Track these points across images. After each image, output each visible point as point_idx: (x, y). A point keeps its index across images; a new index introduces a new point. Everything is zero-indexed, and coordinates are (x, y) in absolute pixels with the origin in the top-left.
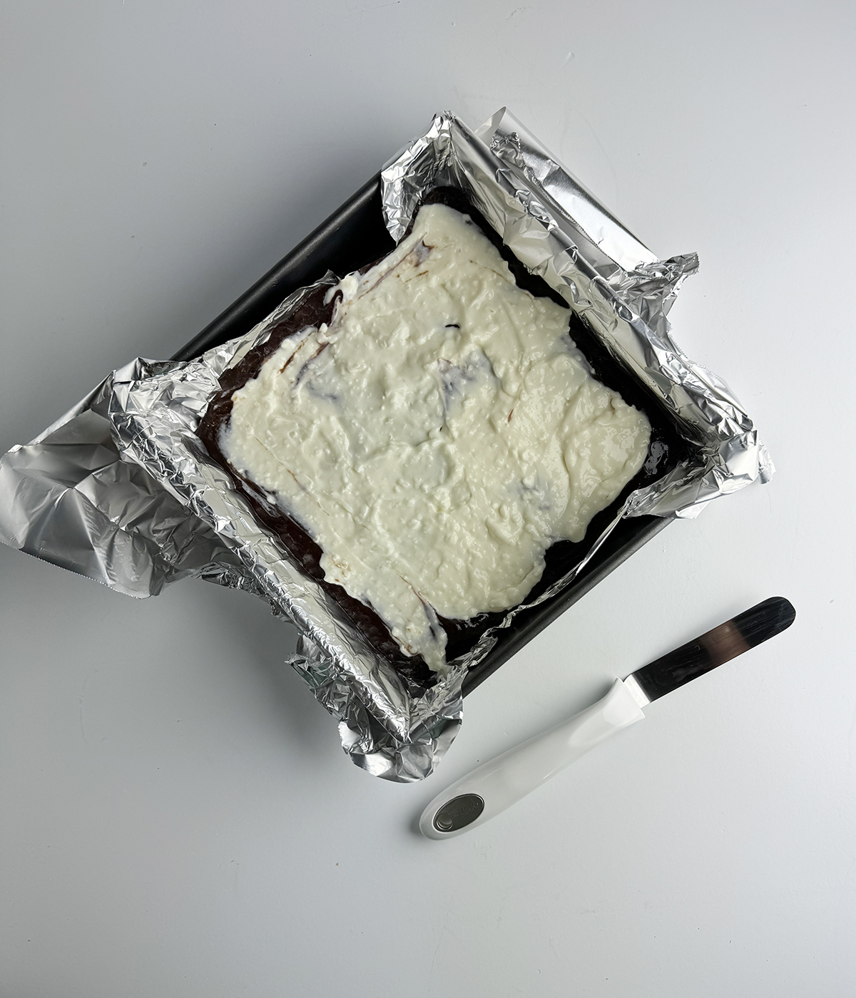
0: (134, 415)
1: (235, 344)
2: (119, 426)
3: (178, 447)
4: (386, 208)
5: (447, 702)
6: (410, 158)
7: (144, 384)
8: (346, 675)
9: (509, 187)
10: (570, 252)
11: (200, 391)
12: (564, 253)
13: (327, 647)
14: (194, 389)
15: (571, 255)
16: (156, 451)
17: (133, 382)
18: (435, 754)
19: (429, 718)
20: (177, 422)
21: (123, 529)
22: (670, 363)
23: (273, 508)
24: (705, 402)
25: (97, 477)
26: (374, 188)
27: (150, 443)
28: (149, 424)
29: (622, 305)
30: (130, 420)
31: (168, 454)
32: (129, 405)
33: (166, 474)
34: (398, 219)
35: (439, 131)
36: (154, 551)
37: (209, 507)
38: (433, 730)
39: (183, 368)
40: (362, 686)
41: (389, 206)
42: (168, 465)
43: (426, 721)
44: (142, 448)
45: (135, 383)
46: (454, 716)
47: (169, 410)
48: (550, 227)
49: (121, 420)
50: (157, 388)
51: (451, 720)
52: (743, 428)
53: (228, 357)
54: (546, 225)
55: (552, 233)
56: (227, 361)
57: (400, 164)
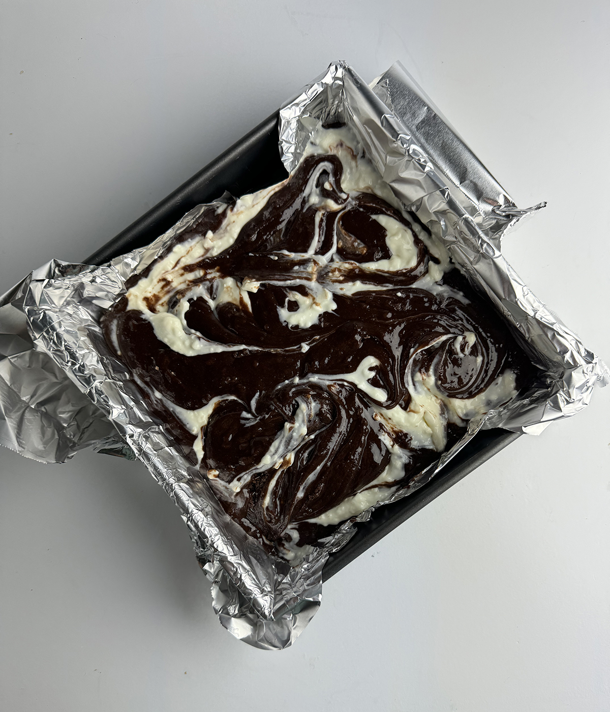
0: (46, 310)
1: (140, 252)
2: (32, 319)
3: (84, 341)
4: (282, 142)
5: (308, 585)
6: (306, 100)
7: (57, 283)
8: (219, 555)
9: (392, 131)
10: (443, 192)
11: (108, 292)
12: (438, 192)
13: (204, 530)
14: (102, 290)
15: (444, 195)
16: (63, 343)
17: (47, 280)
18: (294, 629)
19: (291, 599)
20: (87, 318)
21: (33, 407)
22: (526, 297)
23: (159, 401)
24: (554, 334)
25: (12, 361)
26: (273, 124)
27: (58, 335)
28: (59, 319)
29: (485, 242)
30: (43, 313)
31: (73, 345)
32: (42, 301)
33: (70, 364)
34: (292, 153)
35: (333, 78)
36: (59, 428)
37: (106, 396)
38: (294, 608)
39: (92, 271)
40: (234, 566)
41: (285, 141)
42: (73, 356)
43: (288, 602)
44: (51, 339)
45: (49, 282)
46: (313, 599)
47: (80, 307)
48: (427, 169)
49: (34, 313)
50: (69, 287)
51: (310, 602)
52: (585, 361)
53: (134, 264)
54: (423, 167)
55: (428, 175)
56: (132, 267)
57: (297, 105)
